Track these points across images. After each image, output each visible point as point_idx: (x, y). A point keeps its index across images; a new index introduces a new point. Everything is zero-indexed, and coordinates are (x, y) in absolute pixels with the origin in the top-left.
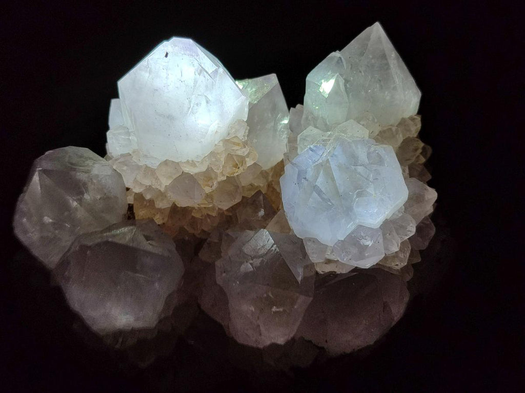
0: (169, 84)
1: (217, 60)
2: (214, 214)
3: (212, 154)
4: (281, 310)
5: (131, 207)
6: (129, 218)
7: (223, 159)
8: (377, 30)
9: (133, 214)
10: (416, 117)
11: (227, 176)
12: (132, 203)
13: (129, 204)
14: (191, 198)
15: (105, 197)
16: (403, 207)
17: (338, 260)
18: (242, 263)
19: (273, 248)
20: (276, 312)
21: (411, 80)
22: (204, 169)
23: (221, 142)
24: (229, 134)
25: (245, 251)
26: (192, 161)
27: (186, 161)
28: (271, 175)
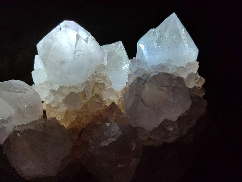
0: (62, 45)
1: (89, 33)
2: (89, 115)
3: (87, 82)
4: (123, 166)
5: (44, 112)
6: (44, 117)
7: (92, 85)
8: (174, 16)
9: (46, 115)
10: (196, 62)
11: (95, 94)
12: (45, 109)
13: (44, 110)
14: (75, 106)
15: (30, 106)
16: (189, 110)
17: (154, 139)
18: (102, 141)
19: (119, 132)
20: (120, 167)
21: (193, 43)
22: (82, 90)
23: (92, 76)
24: (96, 72)
25: (104, 134)
26: (76, 86)
27: (72, 86)
28: (120, 94)
